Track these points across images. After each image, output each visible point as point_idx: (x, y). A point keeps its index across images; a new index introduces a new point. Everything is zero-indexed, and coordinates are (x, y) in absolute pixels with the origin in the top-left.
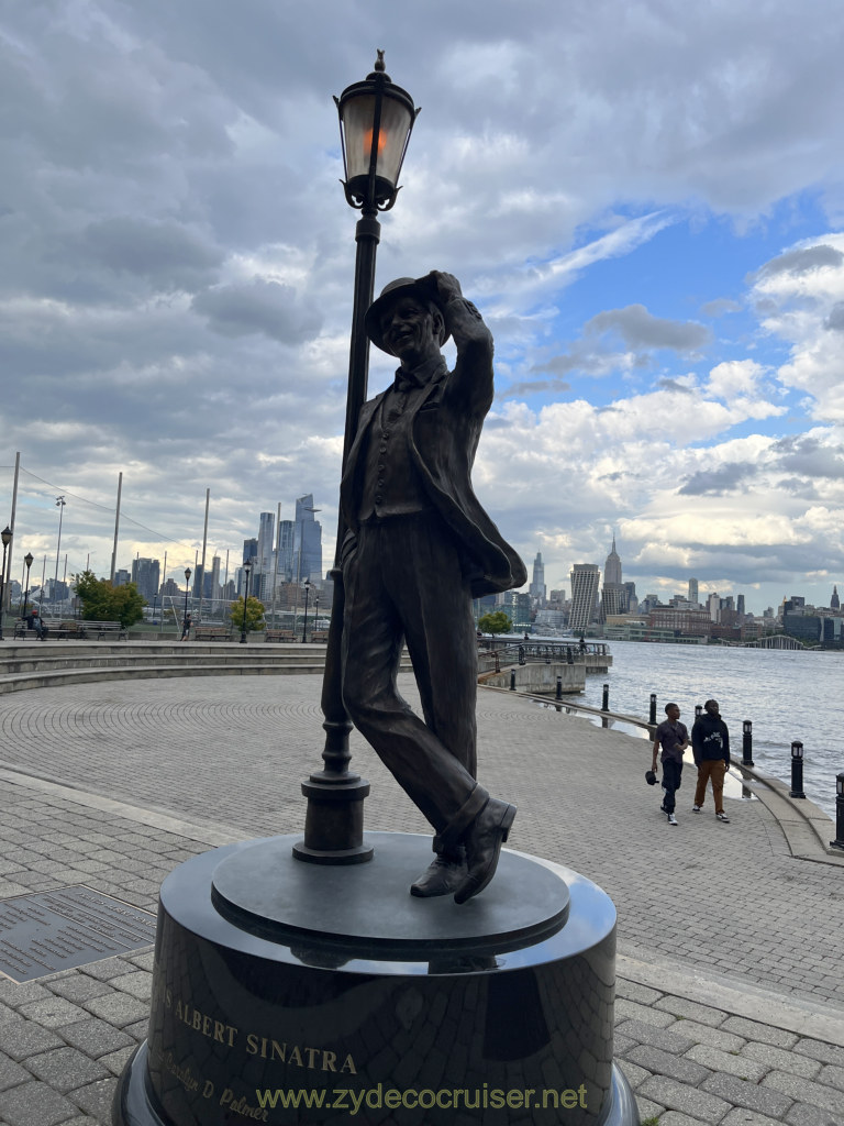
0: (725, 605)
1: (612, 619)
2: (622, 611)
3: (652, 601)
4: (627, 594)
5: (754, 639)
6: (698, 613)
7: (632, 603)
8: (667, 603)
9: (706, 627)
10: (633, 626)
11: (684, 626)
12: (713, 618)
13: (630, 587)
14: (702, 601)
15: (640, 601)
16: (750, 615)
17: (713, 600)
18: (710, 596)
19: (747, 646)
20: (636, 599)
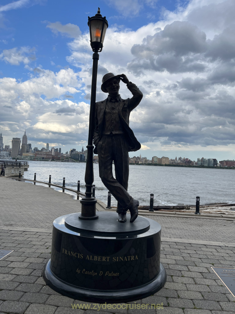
0: (56, 150)
1: (24, 154)
2: (27, 152)
3: (36, 149)
4: (29, 147)
5: (63, 160)
6: (49, 153)
7: (30, 149)
8: (40, 150)
9: (51, 157)
10: (31, 156)
11: (45, 156)
12: (53, 154)
13: (30, 145)
14: (50, 149)
15: (32, 149)
16: (62, 153)
17: (53, 149)
18: (52, 148)
19: (61, 162)
20: (31, 148)
